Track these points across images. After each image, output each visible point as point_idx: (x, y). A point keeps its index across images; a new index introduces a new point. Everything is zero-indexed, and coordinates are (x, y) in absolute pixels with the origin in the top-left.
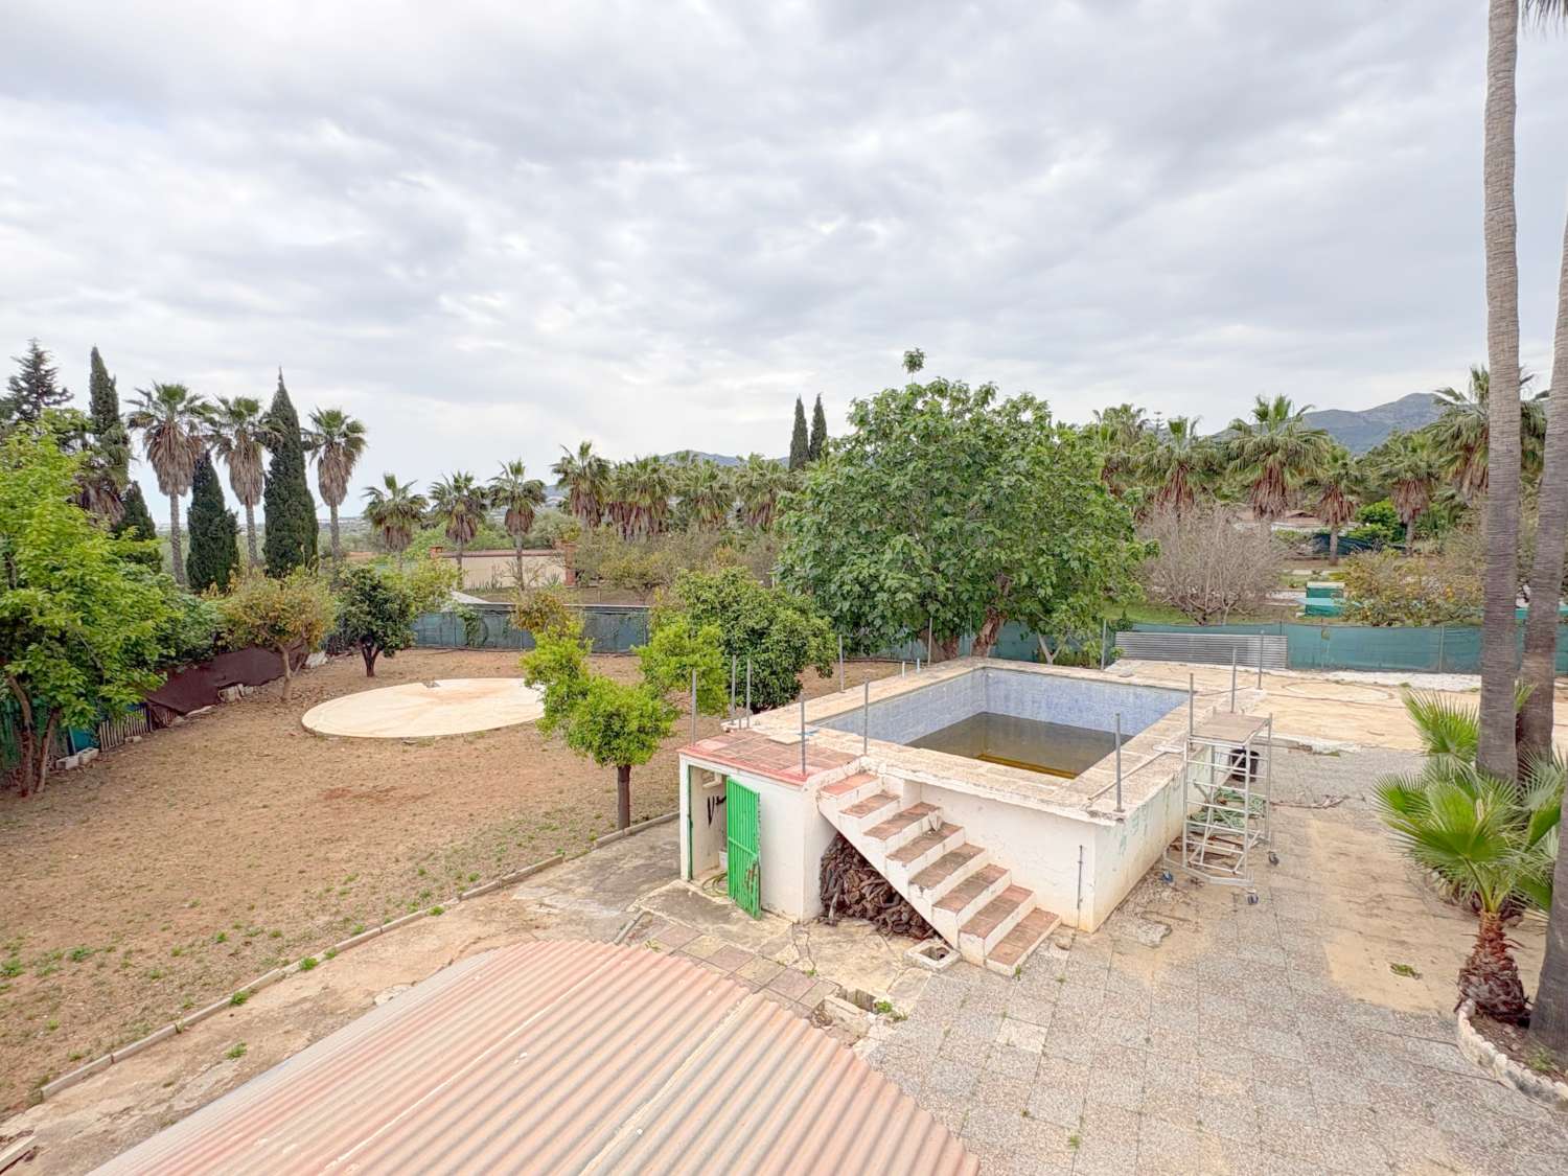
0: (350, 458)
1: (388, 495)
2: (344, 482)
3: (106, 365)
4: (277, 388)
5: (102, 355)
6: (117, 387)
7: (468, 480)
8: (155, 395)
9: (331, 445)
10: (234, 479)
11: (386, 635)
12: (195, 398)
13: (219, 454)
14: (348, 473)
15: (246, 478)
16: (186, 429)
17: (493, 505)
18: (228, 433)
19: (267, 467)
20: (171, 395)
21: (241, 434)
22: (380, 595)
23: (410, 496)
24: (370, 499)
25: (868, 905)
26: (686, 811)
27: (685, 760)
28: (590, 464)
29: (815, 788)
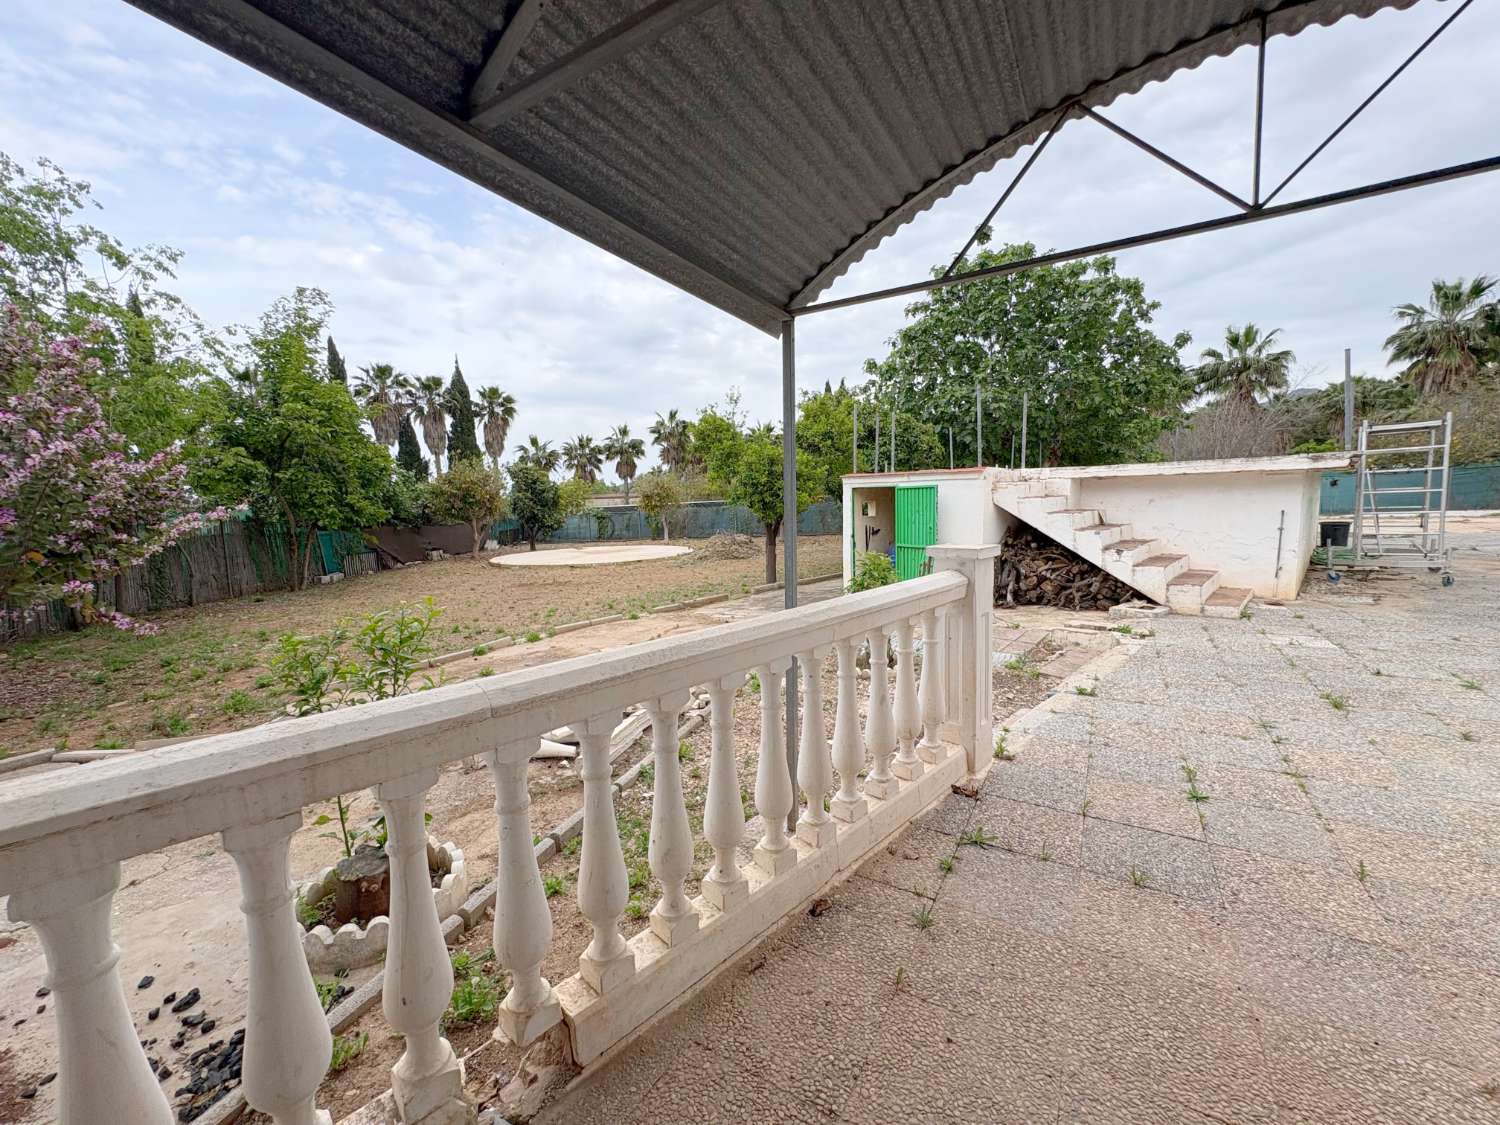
0: (506, 423)
1: (532, 450)
2: (503, 440)
3: (338, 349)
4: (454, 370)
5: (335, 341)
6: (346, 366)
7: (589, 440)
8: (371, 373)
9: (492, 414)
10: (427, 436)
11: (543, 516)
12: (400, 375)
13: (416, 417)
14: (505, 434)
15: (435, 435)
16: (393, 397)
17: (607, 458)
18: (422, 403)
19: (449, 428)
20: (383, 372)
21: (430, 402)
22: (539, 487)
23: (548, 451)
24: (520, 453)
25: (1048, 587)
26: (851, 533)
27: (849, 484)
28: (677, 425)
29: (991, 479)
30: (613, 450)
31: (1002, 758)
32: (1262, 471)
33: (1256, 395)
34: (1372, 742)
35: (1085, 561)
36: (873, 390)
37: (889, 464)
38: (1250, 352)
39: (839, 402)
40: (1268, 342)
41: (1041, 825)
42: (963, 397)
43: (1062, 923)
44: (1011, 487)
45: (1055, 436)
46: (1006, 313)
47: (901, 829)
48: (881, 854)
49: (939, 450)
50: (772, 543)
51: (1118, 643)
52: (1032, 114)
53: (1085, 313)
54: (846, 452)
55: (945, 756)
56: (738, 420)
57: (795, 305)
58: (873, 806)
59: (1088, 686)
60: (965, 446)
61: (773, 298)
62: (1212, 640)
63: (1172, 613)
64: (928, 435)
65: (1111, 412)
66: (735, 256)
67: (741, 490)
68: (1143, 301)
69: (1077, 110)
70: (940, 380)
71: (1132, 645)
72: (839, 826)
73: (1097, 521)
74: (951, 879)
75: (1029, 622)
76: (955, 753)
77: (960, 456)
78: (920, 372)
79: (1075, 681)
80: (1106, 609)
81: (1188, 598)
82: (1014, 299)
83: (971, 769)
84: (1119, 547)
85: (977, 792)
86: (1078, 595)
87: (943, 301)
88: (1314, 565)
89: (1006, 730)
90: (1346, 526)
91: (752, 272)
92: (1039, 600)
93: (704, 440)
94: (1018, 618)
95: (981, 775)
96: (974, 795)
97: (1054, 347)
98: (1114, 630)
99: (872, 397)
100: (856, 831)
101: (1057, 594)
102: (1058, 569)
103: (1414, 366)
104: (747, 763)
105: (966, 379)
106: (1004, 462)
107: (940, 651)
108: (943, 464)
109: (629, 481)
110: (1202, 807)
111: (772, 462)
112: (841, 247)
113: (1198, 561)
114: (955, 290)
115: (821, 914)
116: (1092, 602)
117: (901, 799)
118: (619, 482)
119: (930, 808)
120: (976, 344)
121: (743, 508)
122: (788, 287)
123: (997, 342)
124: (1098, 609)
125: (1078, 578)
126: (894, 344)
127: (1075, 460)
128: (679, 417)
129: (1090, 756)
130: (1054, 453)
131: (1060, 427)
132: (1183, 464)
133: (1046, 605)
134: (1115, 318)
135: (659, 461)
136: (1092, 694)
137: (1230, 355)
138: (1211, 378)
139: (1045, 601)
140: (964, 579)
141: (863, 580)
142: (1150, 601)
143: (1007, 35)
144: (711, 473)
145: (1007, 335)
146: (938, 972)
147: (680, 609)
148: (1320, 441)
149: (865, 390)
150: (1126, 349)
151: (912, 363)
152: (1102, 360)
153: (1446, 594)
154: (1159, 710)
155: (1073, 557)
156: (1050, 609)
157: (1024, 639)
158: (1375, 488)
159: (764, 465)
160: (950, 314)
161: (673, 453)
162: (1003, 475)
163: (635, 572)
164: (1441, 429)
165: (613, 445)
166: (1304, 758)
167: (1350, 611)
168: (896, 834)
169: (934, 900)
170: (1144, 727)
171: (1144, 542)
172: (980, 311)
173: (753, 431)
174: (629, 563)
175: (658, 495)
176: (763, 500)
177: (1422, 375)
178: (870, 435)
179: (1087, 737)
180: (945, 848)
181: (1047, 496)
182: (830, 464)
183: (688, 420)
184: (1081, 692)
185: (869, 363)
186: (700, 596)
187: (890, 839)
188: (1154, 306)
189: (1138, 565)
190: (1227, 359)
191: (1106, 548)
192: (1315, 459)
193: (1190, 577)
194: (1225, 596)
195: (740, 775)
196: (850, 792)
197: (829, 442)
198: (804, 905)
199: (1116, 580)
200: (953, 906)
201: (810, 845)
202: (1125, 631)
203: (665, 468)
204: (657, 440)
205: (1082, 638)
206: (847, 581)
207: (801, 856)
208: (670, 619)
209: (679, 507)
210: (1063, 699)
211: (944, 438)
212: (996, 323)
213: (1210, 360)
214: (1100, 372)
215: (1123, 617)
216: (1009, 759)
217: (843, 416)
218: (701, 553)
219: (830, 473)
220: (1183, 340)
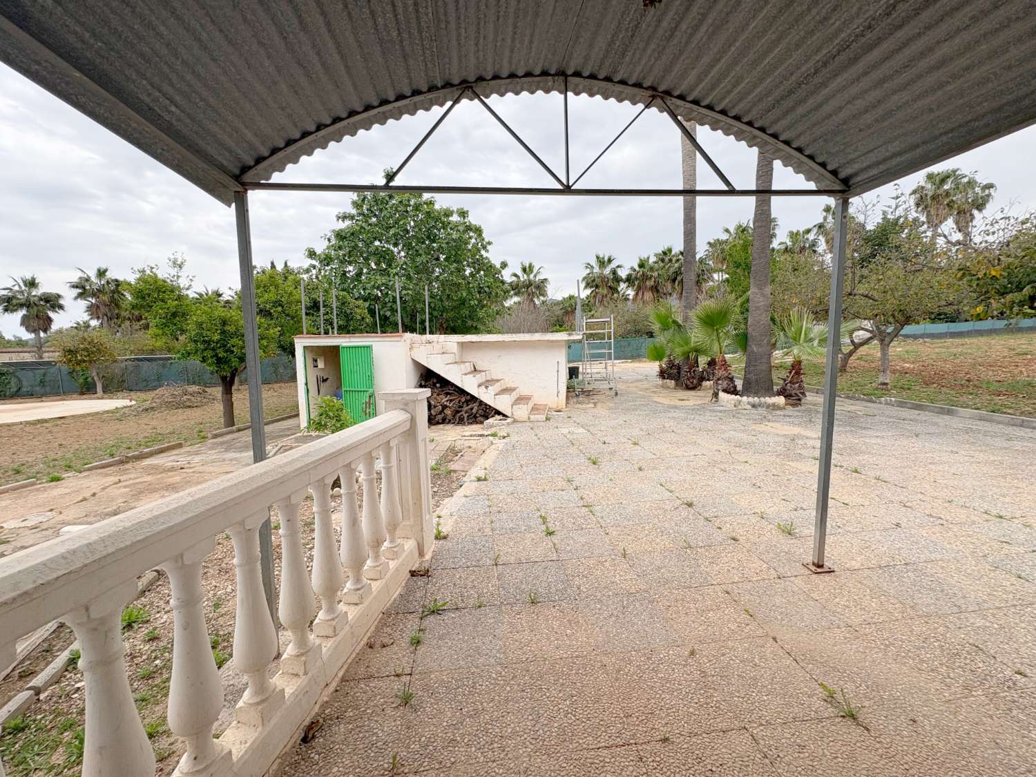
17: (5, 309)
25: (448, 412)
26: (303, 381)
27: (300, 344)
28: (108, 283)
29: (409, 342)
30: (14, 302)
31: (440, 539)
32: (548, 341)
33: (536, 300)
34: (611, 480)
35: (468, 394)
36: (314, 272)
37: (333, 328)
38: (532, 276)
39: (286, 278)
40: (538, 273)
41: (473, 581)
42: (383, 284)
43: (498, 651)
44: (422, 348)
45: (442, 315)
46: (408, 232)
47: (376, 623)
48: (362, 652)
49: (369, 320)
50: (228, 391)
51: (492, 443)
52: (443, 84)
53: (454, 241)
54: (296, 318)
55: (404, 550)
56: (183, 282)
57: (248, 178)
58: (352, 613)
59: (482, 474)
60: (386, 318)
61: (222, 165)
62: (536, 435)
63: (515, 421)
64: (360, 310)
65: (472, 303)
66: (173, 109)
67: (191, 347)
68: (483, 239)
69: (470, 93)
70: (365, 271)
71: (500, 444)
72: (323, 645)
73: (473, 369)
74: (422, 649)
75: (440, 436)
76: (410, 545)
77: (385, 325)
78: (350, 263)
79: (476, 472)
80: (482, 423)
81: (522, 412)
82: (412, 223)
83: (421, 554)
84: (486, 384)
85: (428, 570)
86: (466, 415)
87: (364, 215)
88: (570, 388)
89: (439, 517)
90: (578, 368)
91: (196, 133)
92: (444, 421)
93: (143, 298)
94: (433, 434)
95: (428, 557)
96: (426, 573)
97: (438, 259)
98: (489, 435)
99: (314, 277)
100: (339, 642)
101: (454, 416)
102: (453, 400)
103: (592, 292)
104: (217, 606)
105: (384, 273)
106: (413, 330)
107: (394, 470)
108: (372, 329)
109: (42, 334)
110: (553, 537)
111: (224, 323)
112: (293, 137)
113: (523, 391)
114: (372, 209)
115: (313, 737)
116: (474, 419)
117: (375, 598)
118: (27, 336)
119: (395, 596)
120: (388, 249)
121: (195, 362)
122: (239, 160)
123: (402, 250)
124: (477, 423)
125: (465, 405)
126: (329, 240)
127: (454, 331)
128: (110, 275)
129: (492, 522)
130: (441, 325)
131: (444, 310)
132: (514, 335)
133: (448, 423)
134: (470, 247)
135: (86, 317)
136: (485, 480)
137: (523, 277)
138: (516, 288)
139: (447, 421)
140: (408, 415)
141: (320, 420)
142: (504, 415)
143: (430, 11)
144: (152, 330)
145: (408, 247)
146: (423, 739)
147: (122, 462)
148: (561, 326)
149: (308, 271)
150: (477, 267)
151: (345, 255)
152: (465, 271)
153: (616, 399)
154: (521, 482)
155: (462, 392)
156: (450, 426)
157: (437, 448)
158: (589, 350)
159: (216, 325)
160: (370, 225)
161: (103, 309)
162: (416, 339)
163: (55, 429)
164: (609, 323)
165: (14, 297)
166: (590, 496)
167: (586, 412)
168: (373, 628)
169: (411, 674)
170: (516, 495)
171: (498, 381)
172: (391, 227)
173: (201, 295)
174: (46, 421)
175: (85, 349)
176: (216, 355)
177: (595, 297)
178: (315, 306)
179: (487, 510)
180: (412, 624)
181: (443, 353)
182: (282, 326)
183: (121, 279)
184: (479, 479)
185: (309, 251)
186: (147, 447)
187: (369, 634)
188: (489, 243)
189: (496, 395)
190: (522, 279)
191: (479, 386)
192: (570, 335)
193: (522, 400)
194: (538, 409)
195: (209, 620)
196: (331, 609)
197: (280, 309)
198: (296, 736)
199: (486, 405)
200: (427, 673)
201: (297, 675)
202: (494, 435)
203: (94, 323)
204: (80, 296)
205: (472, 443)
206: (303, 420)
207: (289, 691)
208: (110, 475)
209: (115, 361)
210: (469, 487)
211: (372, 312)
212: (402, 237)
213: (514, 279)
214: (464, 278)
215: (492, 426)
216: (445, 538)
217: (291, 289)
218: (147, 404)
219: (282, 334)
220: (504, 265)
